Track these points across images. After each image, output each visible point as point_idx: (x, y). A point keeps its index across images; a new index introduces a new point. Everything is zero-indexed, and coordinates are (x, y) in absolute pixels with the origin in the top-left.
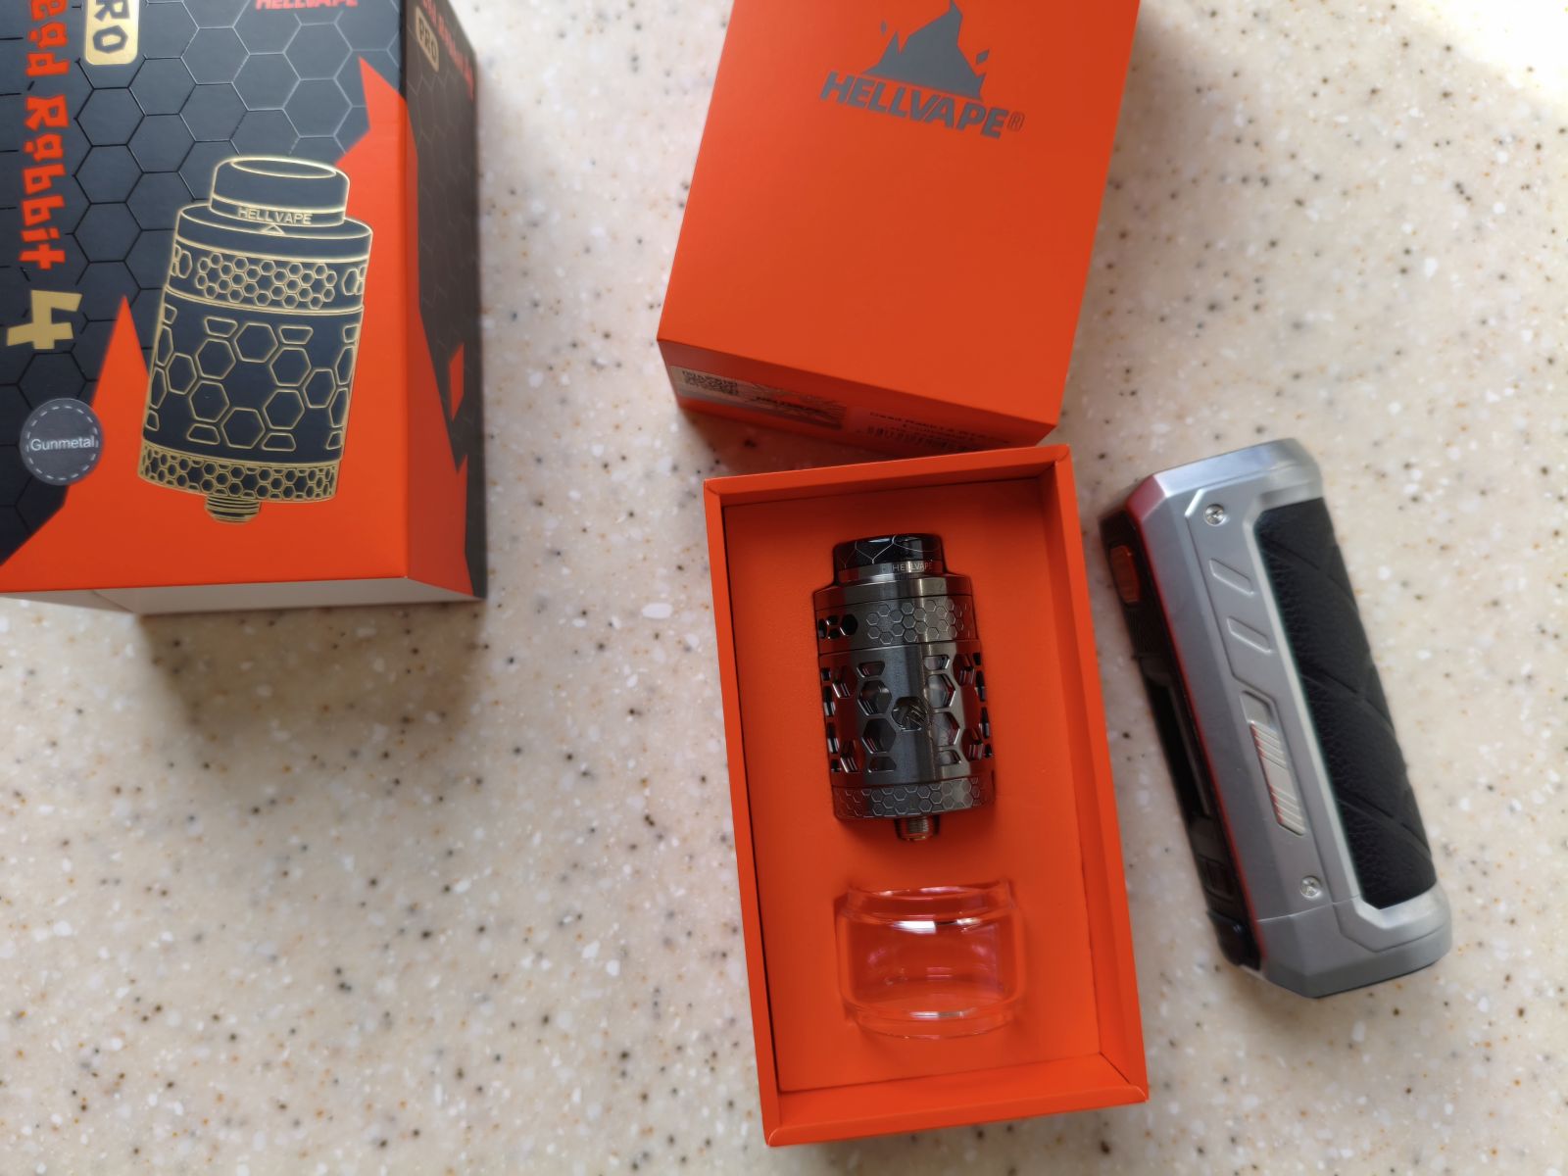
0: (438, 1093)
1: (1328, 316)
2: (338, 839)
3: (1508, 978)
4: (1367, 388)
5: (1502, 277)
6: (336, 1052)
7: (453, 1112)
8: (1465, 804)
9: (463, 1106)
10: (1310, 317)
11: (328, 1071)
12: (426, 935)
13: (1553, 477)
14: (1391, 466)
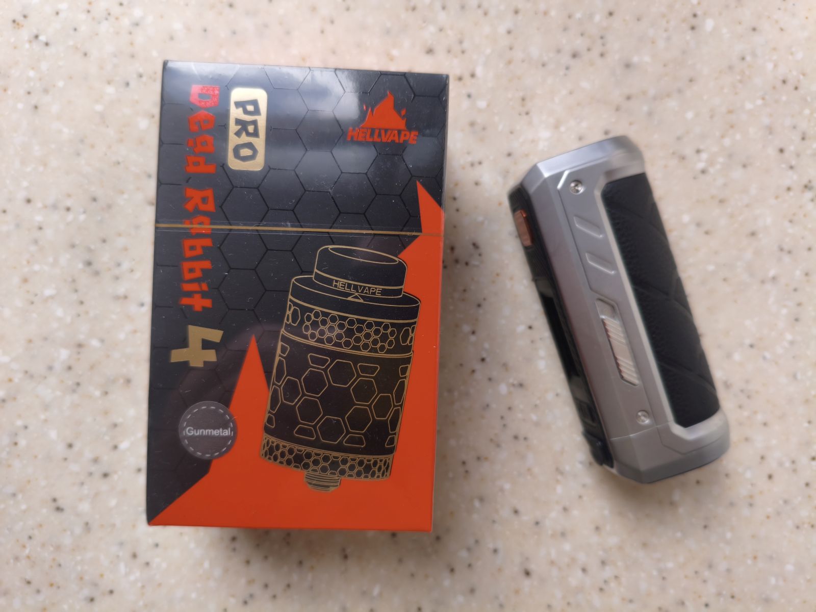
0: (122, 568)
1: (647, 59)
2: (46, 421)
3: (762, 458)
4: (672, 104)
5: (754, 29)
6: (58, 548)
7: (132, 578)
8: (737, 357)
9: (138, 574)
10: (635, 59)
11: (54, 560)
12: (106, 475)
13: (786, 154)
14: (688, 151)
